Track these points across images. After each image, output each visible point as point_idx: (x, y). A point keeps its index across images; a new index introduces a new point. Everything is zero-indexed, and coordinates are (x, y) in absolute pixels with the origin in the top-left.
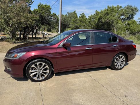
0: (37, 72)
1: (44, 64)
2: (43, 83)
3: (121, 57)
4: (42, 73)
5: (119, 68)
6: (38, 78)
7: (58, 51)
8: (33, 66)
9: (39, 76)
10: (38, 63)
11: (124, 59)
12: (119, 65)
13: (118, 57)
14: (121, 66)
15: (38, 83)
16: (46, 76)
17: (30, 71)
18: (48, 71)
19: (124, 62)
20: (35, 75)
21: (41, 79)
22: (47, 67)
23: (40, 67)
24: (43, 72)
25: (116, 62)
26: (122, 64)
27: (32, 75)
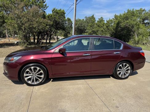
0: (31, 76)
1: (38, 68)
2: (36, 87)
3: (125, 65)
4: (36, 77)
5: (123, 77)
6: (32, 82)
7: (53, 56)
8: (28, 70)
9: (33, 80)
10: (32, 68)
11: (129, 68)
12: (123, 73)
13: (121, 65)
14: (125, 74)
15: (32, 87)
16: (41, 80)
17: (25, 75)
18: (42, 76)
19: (129, 72)
20: (29, 79)
21: (35, 83)
22: (42, 71)
23: (35, 71)
24: (38, 77)
25: (119, 71)
26: (127, 73)
27: (26, 79)
